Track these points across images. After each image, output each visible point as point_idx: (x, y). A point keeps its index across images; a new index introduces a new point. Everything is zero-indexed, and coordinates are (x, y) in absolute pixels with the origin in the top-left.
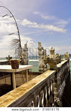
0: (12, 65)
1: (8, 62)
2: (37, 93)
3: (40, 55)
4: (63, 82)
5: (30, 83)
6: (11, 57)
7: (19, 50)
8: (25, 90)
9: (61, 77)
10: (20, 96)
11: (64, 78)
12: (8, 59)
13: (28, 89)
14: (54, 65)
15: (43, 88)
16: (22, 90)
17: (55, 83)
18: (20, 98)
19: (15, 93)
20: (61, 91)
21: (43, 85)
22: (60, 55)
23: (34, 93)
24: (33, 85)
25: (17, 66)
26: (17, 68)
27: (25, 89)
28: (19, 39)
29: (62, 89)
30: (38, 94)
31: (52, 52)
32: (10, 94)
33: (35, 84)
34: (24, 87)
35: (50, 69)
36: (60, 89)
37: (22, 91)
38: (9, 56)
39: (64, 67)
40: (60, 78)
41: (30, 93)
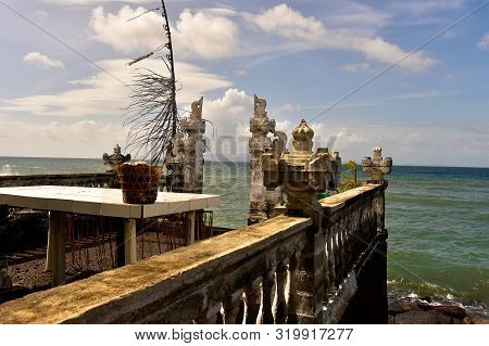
0: (124, 188)
1: (112, 179)
2: (215, 296)
3: (256, 156)
4: (346, 276)
5: (190, 251)
6: (129, 155)
7: (165, 128)
8: (165, 271)
9: (337, 252)
10: (141, 287)
11: (354, 259)
12: (110, 163)
13: (177, 267)
14: (307, 195)
15: (245, 282)
16: (151, 270)
17: (303, 273)
18: (141, 292)
19: (121, 277)
20: (334, 313)
21: (246, 265)
22: (334, 156)
23: (204, 290)
24: (198, 257)
25: (147, 193)
26: (149, 199)
27: (165, 267)
28: (169, 76)
29: (339, 304)
30: (218, 300)
31: (304, 138)
32: (101, 280)
33: (208, 255)
34: (164, 263)
35: (290, 210)
36: (331, 302)
37: (151, 274)
38: (119, 149)
39: (356, 214)
40: (335, 255)
41: (180, 284)
